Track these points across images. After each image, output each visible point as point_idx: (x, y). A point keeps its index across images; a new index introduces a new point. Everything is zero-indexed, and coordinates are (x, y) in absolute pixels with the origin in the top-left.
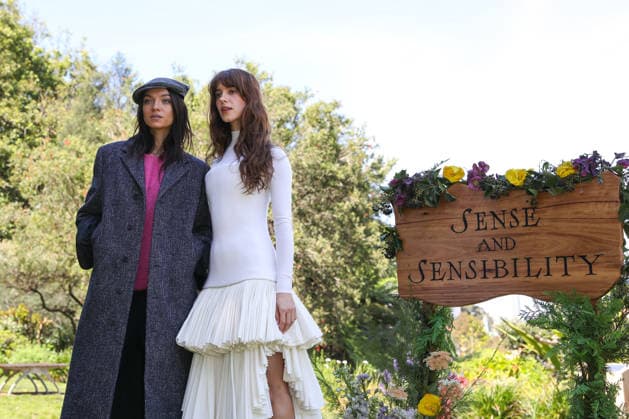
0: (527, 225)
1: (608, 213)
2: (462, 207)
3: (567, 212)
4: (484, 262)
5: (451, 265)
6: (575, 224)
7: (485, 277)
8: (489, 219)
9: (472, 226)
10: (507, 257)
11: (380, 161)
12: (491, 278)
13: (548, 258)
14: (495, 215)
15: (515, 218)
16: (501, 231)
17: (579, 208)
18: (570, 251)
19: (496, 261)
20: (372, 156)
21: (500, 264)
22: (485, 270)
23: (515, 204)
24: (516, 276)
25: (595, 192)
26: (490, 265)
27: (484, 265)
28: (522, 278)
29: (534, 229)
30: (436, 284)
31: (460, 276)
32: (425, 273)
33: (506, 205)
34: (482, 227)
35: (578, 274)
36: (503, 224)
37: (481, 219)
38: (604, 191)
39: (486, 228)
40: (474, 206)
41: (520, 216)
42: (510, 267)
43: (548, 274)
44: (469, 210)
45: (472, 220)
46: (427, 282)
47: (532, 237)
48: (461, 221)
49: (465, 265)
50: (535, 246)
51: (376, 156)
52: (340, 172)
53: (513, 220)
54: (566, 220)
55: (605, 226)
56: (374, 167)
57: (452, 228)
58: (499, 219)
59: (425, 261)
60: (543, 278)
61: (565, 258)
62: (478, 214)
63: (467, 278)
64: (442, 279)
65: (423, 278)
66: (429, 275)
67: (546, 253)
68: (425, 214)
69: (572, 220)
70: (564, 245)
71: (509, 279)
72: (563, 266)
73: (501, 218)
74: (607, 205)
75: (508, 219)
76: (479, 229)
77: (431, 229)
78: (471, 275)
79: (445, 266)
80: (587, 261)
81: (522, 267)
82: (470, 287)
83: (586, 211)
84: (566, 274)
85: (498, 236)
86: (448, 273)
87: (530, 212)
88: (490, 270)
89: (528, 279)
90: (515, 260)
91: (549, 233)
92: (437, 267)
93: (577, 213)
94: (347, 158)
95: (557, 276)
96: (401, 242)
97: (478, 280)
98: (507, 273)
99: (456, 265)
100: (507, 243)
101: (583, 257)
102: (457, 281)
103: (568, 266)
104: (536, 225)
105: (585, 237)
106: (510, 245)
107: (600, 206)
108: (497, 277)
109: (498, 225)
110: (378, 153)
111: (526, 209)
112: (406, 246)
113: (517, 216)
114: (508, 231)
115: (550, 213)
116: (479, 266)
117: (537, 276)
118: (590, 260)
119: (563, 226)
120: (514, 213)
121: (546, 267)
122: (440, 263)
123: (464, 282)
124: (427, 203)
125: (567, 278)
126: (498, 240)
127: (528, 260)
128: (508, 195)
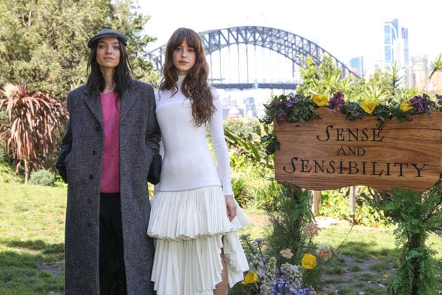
0: (374, 140)
1: (434, 137)
2: (326, 123)
3: (404, 134)
4: (341, 162)
5: (316, 163)
6: (409, 143)
7: (341, 173)
8: (346, 134)
9: (333, 137)
10: (359, 160)
11: (140, 17)
12: (345, 174)
13: (388, 164)
14: (350, 132)
15: (366, 135)
16: (354, 142)
17: (413, 132)
18: (405, 160)
19: (350, 163)
20: (135, 14)
21: (353, 165)
22: (341, 168)
23: (366, 125)
24: (364, 173)
25: (424, 122)
26: (346, 165)
27: (341, 164)
28: (368, 175)
29: (379, 143)
30: (304, 175)
31: (323, 171)
32: (296, 166)
33: (360, 125)
34: (340, 138)
35: (410, 176)
36: (357, 138)
37: (340, 133)
38: (432, 122)
39: (343, 140)
40: (335, 124)
41: (370, 133)
42: (360, 167)
43: (388, 174)
44: (332, 127)
45: (333, 133)
46: (297, 173)
47: (378, 148)
48: (325, 134)
49: (327, 164)
50: (379, 155)
51: (138, 14)
52: (114, 25)
53: (364, 136)
54: (403, 139)
55: (431, 145)
56: (136, 22)
57: (318, 137)
58: (353, 135)
59: (296, 159)
60: (384, 177)
61: (401, 165)
62: (338, 130)
63: (328, 172)
64: (309, 172)
65: (295, 170)
66: (299, 168)
67: (388, 160)
68: (298, 126)
69: (408, 140)
70: (400, 156)
71: (359, 175)
72: (399, 170)
73: (355, 133)
74: (433, 131)
75: (360, 135)
76: (338, 140)
77: (301, 137)
78: (331, 170)
79: (312, 163)
80: (417, 169)
81: (369, 168)
82: (329, 178)
83: (418, 135)
84: (401, 175)
85: (352, 146)
86: (314, 168)
87: (377, 132)
88: (345, 169)
89: (373, 176)
90: (364, 163)
91: (391, 147)
92: (305, 163)
93: (413, 135)
94: (119, 15)
95: (394, 176)
96: (279, 144)
97: (336, 174)
98: (358, 171)
99: (320, 163)
100: (358, 151)
101: (415, 165)
102: (320, 174)
103: (403, 170)
104: (381, 141)
105: (417, 152)
106: (361, 152)
107: (428, 132)
108: (350, 173)
109: (352, 138)
110: (139, 12)
111: (374, 129)
112: (282, 147)
113: (367, 133)
114: (360, 143)
115: (392, 133)
116: (337, 165)
117: (380, 175)
118: (419, 167)
119: (401, 144)
120: (365, 131)
121: (386, 170)
122: (308, 161)
123: (325, 175)
124: (301, 120)
125: (401, 178)
126: (352, 149)
127: (374, 163)
128: (361, 119)
